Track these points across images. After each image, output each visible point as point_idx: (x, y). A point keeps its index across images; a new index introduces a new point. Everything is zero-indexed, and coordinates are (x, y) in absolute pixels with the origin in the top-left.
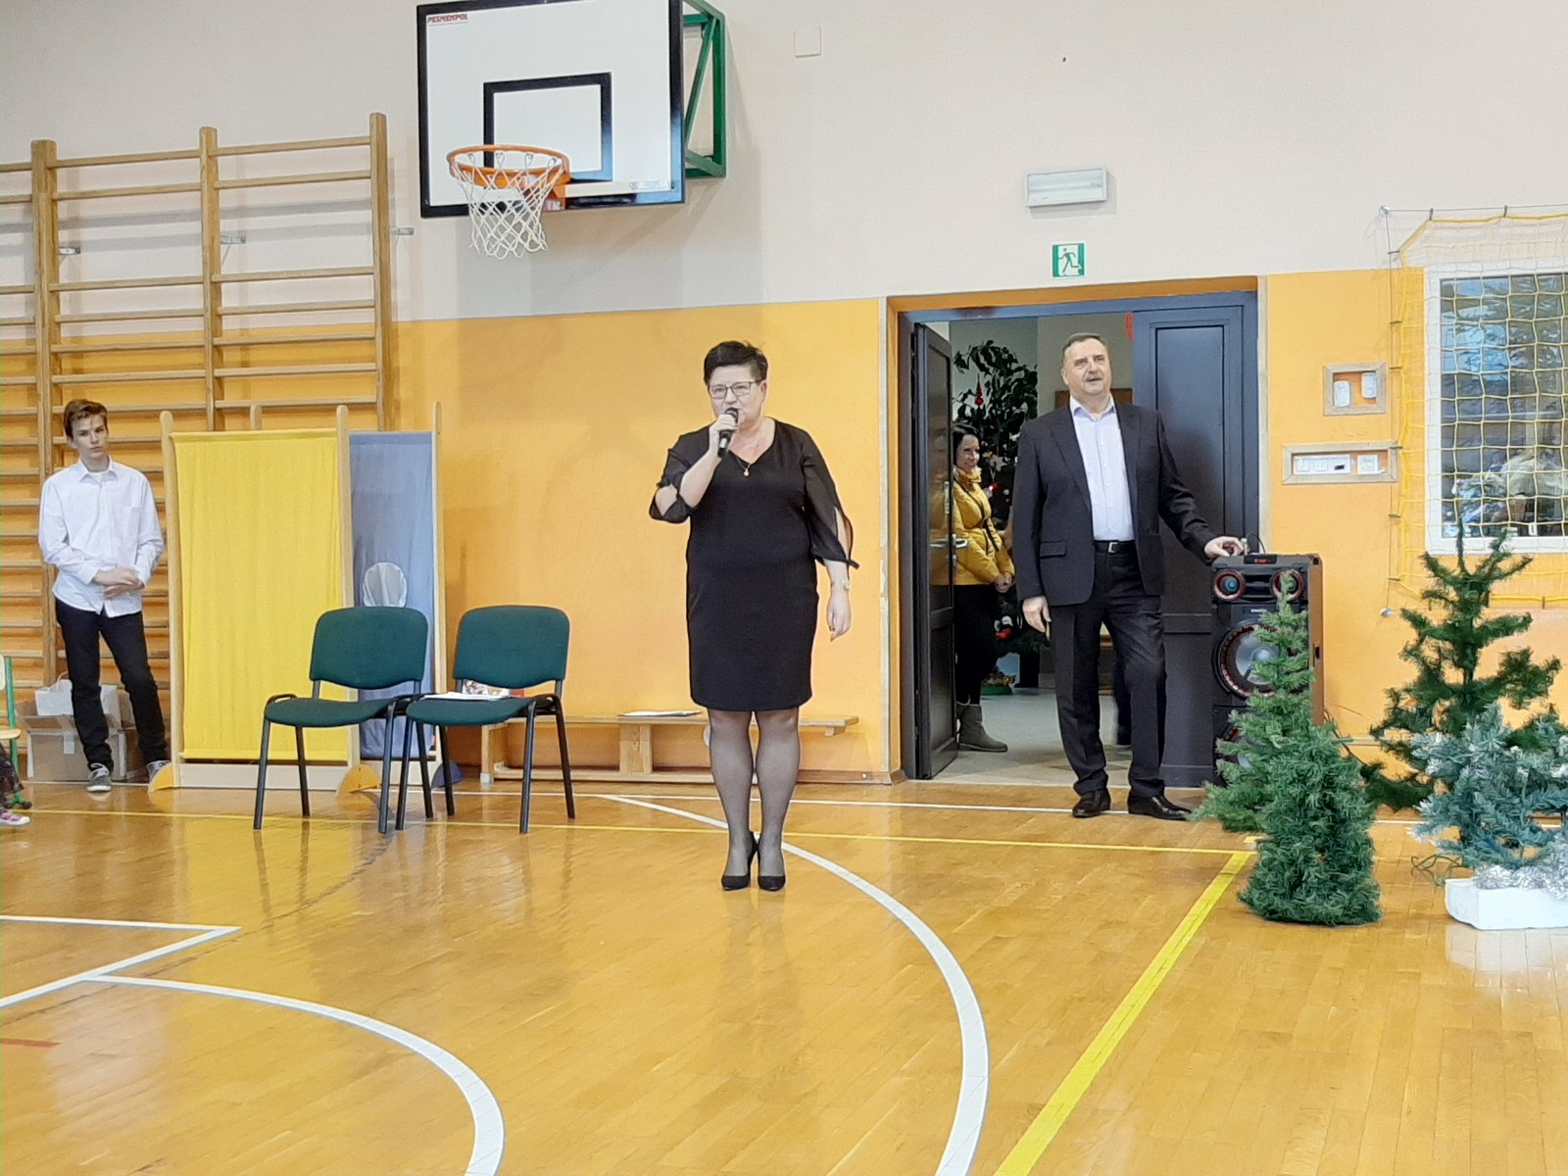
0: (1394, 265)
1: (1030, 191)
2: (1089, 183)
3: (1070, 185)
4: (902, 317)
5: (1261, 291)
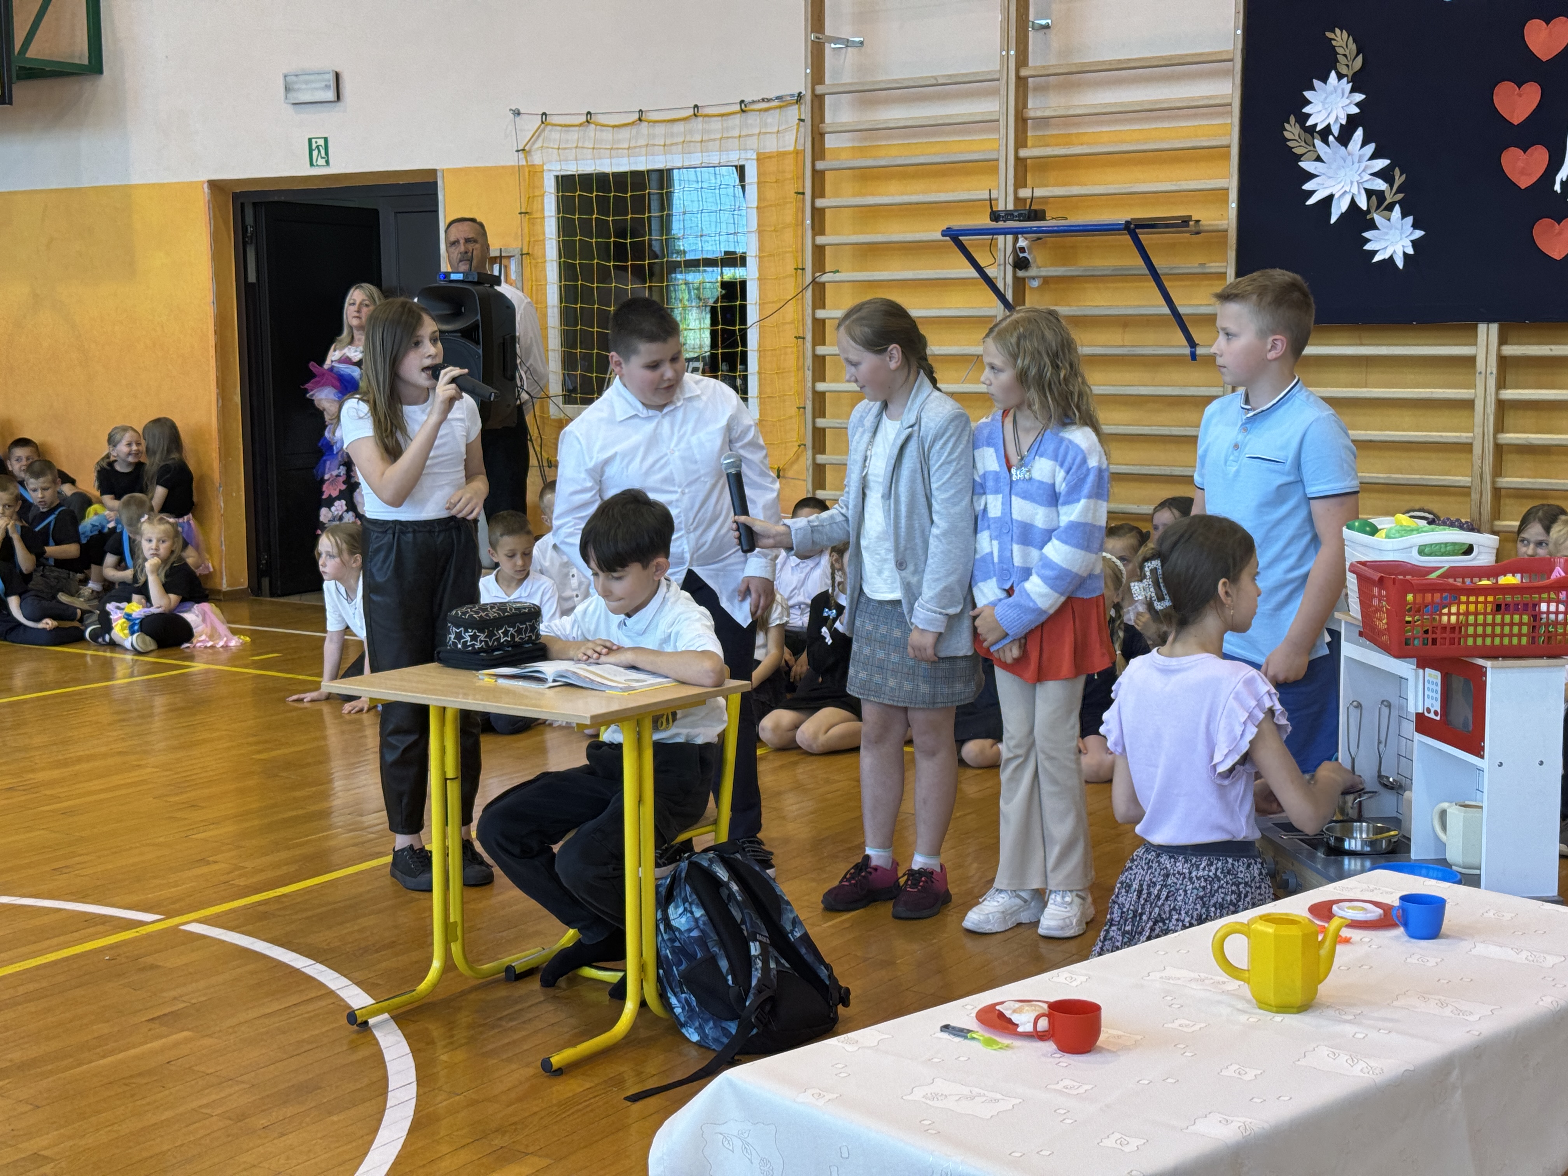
0: (523, 162)
1: (287, 90)
2: (323, 84)
3: (312, 86)
4: (235, 196)
5: (440, 182)
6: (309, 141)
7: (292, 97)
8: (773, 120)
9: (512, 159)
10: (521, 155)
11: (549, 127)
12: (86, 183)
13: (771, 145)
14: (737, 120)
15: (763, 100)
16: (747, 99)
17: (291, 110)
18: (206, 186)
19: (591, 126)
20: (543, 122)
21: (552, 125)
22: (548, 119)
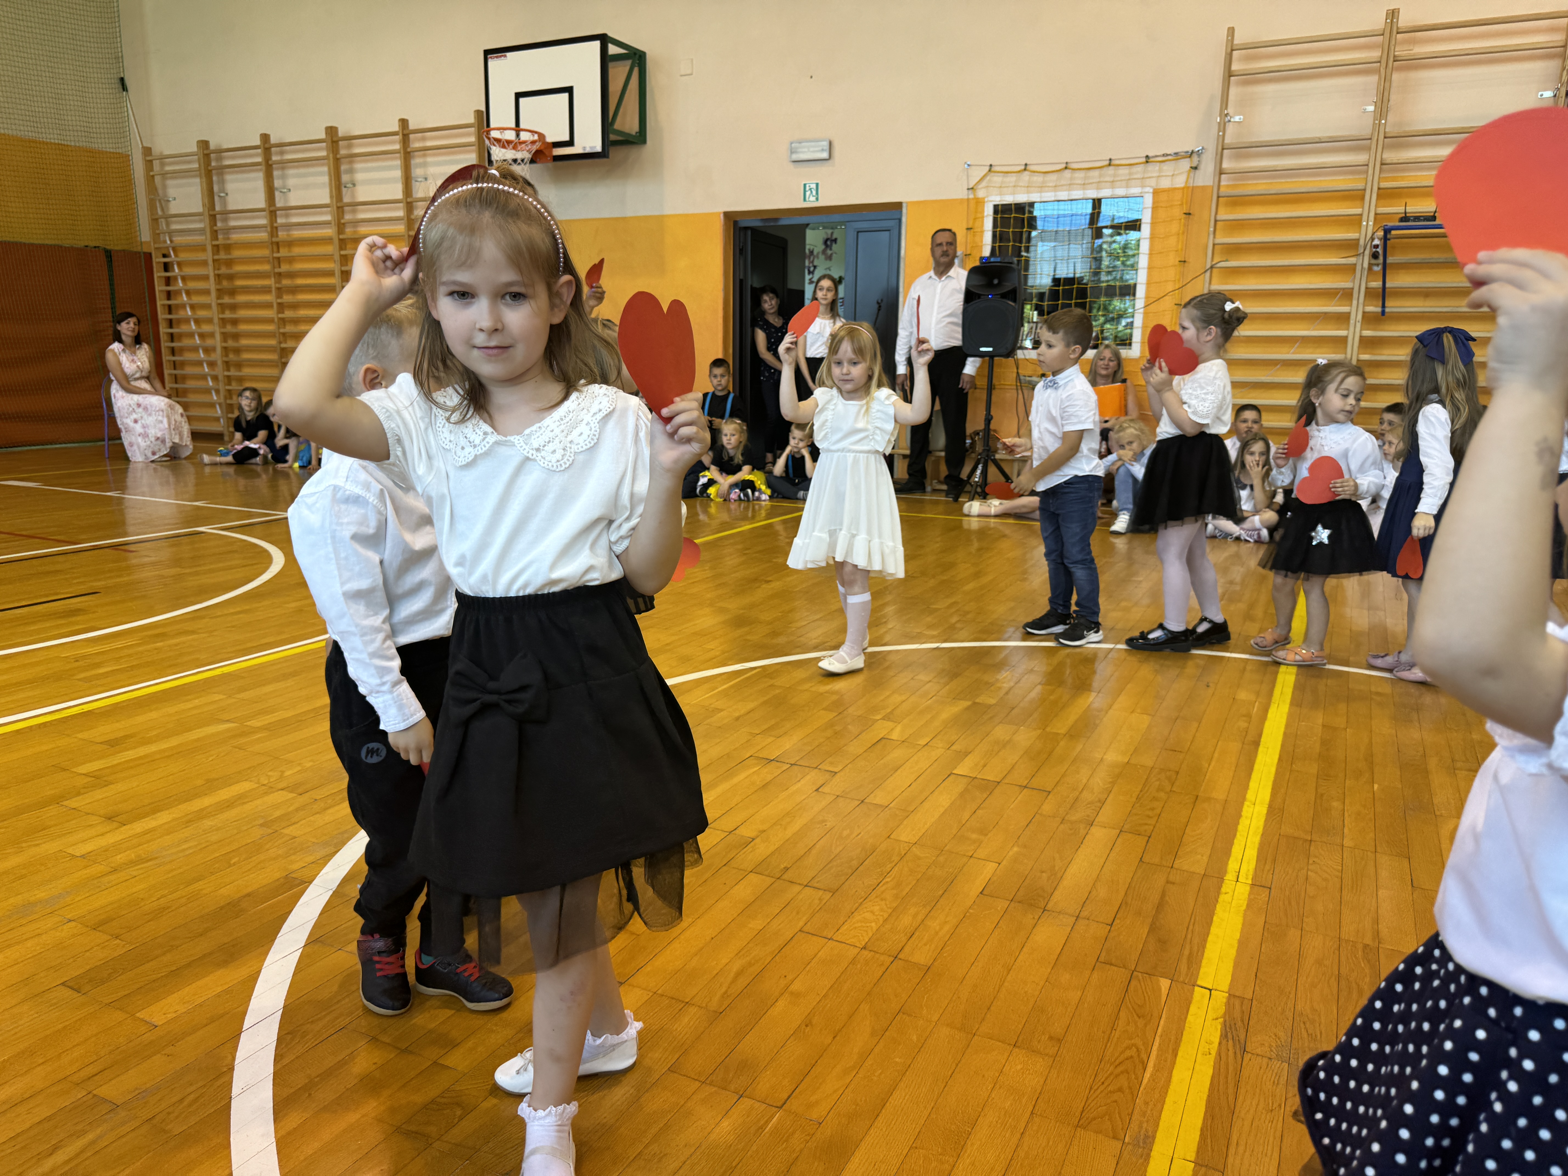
0: (971, 196)
1: (792, 153)
2: (820, 148)
3: (812, 149)
4: (735, 223)
5: (904, 210)
6: (805, 185)
7: (795, 157)
8: (1168, 168)
9: (963, 194)
10: (970, 192)
11: (993, 174)
12: (629, 214)
13: (1165, 183)
14: (1140, 168)
15: (1163, 155)
16: (1150, 155)
17: (791, 165)
18: (722, 216)
19: (1026, 173)
20: (990, 170)
21: (995, 172)
22: (994, 169)
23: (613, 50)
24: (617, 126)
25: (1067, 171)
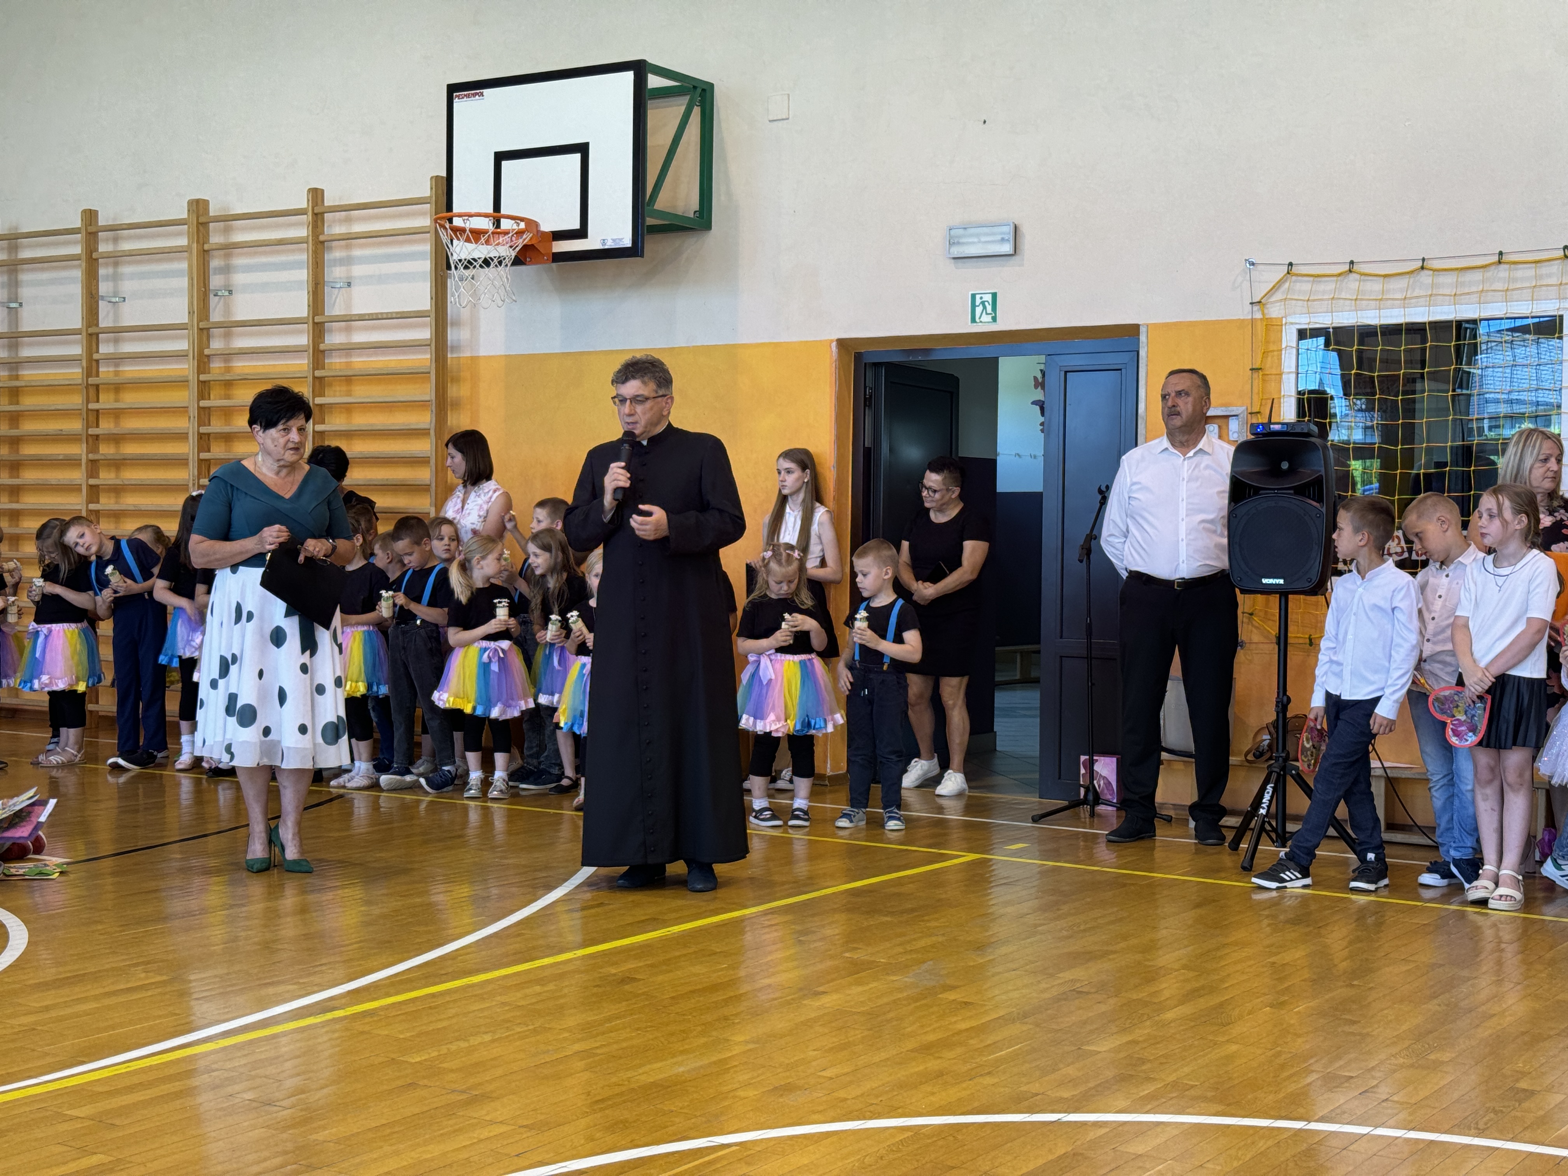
1: (951, 244)
2: (999, 237)
3: (983, 239)
4: (858, 357)
5: (1143, 338)
6: (973, 296)
7: (956, 251)
9: (1243, 312)
10: (1256, 308)
11: (1294, 278)
14: (1556, 266)
17: (952, 264)
18: (834, 344)
19: (1353, 276)
20: (1288, 273)
21: (1297, 275)
22: (1295, 270)
23: (654, 81)
24: (662, 202)
25: (1425, 272)
